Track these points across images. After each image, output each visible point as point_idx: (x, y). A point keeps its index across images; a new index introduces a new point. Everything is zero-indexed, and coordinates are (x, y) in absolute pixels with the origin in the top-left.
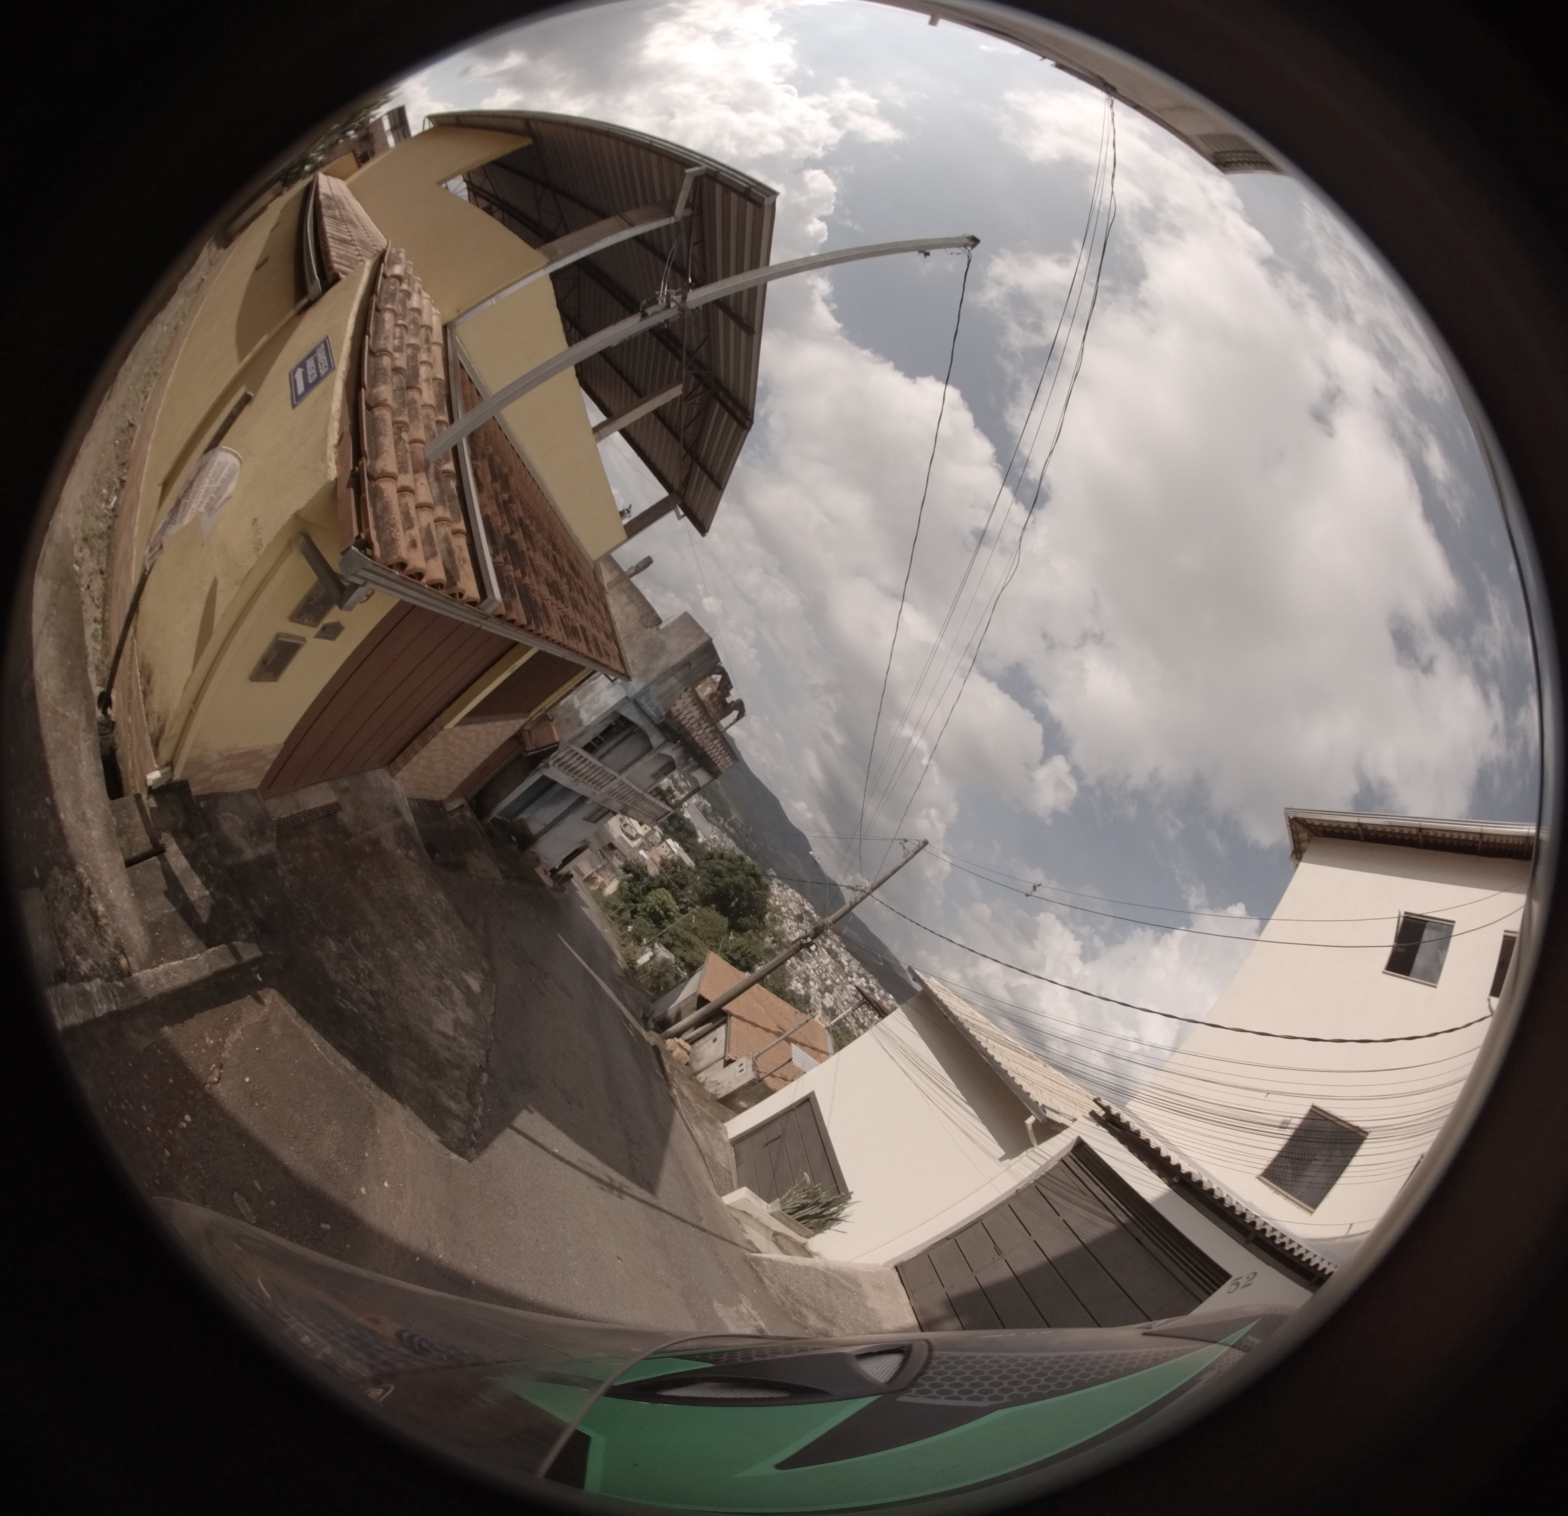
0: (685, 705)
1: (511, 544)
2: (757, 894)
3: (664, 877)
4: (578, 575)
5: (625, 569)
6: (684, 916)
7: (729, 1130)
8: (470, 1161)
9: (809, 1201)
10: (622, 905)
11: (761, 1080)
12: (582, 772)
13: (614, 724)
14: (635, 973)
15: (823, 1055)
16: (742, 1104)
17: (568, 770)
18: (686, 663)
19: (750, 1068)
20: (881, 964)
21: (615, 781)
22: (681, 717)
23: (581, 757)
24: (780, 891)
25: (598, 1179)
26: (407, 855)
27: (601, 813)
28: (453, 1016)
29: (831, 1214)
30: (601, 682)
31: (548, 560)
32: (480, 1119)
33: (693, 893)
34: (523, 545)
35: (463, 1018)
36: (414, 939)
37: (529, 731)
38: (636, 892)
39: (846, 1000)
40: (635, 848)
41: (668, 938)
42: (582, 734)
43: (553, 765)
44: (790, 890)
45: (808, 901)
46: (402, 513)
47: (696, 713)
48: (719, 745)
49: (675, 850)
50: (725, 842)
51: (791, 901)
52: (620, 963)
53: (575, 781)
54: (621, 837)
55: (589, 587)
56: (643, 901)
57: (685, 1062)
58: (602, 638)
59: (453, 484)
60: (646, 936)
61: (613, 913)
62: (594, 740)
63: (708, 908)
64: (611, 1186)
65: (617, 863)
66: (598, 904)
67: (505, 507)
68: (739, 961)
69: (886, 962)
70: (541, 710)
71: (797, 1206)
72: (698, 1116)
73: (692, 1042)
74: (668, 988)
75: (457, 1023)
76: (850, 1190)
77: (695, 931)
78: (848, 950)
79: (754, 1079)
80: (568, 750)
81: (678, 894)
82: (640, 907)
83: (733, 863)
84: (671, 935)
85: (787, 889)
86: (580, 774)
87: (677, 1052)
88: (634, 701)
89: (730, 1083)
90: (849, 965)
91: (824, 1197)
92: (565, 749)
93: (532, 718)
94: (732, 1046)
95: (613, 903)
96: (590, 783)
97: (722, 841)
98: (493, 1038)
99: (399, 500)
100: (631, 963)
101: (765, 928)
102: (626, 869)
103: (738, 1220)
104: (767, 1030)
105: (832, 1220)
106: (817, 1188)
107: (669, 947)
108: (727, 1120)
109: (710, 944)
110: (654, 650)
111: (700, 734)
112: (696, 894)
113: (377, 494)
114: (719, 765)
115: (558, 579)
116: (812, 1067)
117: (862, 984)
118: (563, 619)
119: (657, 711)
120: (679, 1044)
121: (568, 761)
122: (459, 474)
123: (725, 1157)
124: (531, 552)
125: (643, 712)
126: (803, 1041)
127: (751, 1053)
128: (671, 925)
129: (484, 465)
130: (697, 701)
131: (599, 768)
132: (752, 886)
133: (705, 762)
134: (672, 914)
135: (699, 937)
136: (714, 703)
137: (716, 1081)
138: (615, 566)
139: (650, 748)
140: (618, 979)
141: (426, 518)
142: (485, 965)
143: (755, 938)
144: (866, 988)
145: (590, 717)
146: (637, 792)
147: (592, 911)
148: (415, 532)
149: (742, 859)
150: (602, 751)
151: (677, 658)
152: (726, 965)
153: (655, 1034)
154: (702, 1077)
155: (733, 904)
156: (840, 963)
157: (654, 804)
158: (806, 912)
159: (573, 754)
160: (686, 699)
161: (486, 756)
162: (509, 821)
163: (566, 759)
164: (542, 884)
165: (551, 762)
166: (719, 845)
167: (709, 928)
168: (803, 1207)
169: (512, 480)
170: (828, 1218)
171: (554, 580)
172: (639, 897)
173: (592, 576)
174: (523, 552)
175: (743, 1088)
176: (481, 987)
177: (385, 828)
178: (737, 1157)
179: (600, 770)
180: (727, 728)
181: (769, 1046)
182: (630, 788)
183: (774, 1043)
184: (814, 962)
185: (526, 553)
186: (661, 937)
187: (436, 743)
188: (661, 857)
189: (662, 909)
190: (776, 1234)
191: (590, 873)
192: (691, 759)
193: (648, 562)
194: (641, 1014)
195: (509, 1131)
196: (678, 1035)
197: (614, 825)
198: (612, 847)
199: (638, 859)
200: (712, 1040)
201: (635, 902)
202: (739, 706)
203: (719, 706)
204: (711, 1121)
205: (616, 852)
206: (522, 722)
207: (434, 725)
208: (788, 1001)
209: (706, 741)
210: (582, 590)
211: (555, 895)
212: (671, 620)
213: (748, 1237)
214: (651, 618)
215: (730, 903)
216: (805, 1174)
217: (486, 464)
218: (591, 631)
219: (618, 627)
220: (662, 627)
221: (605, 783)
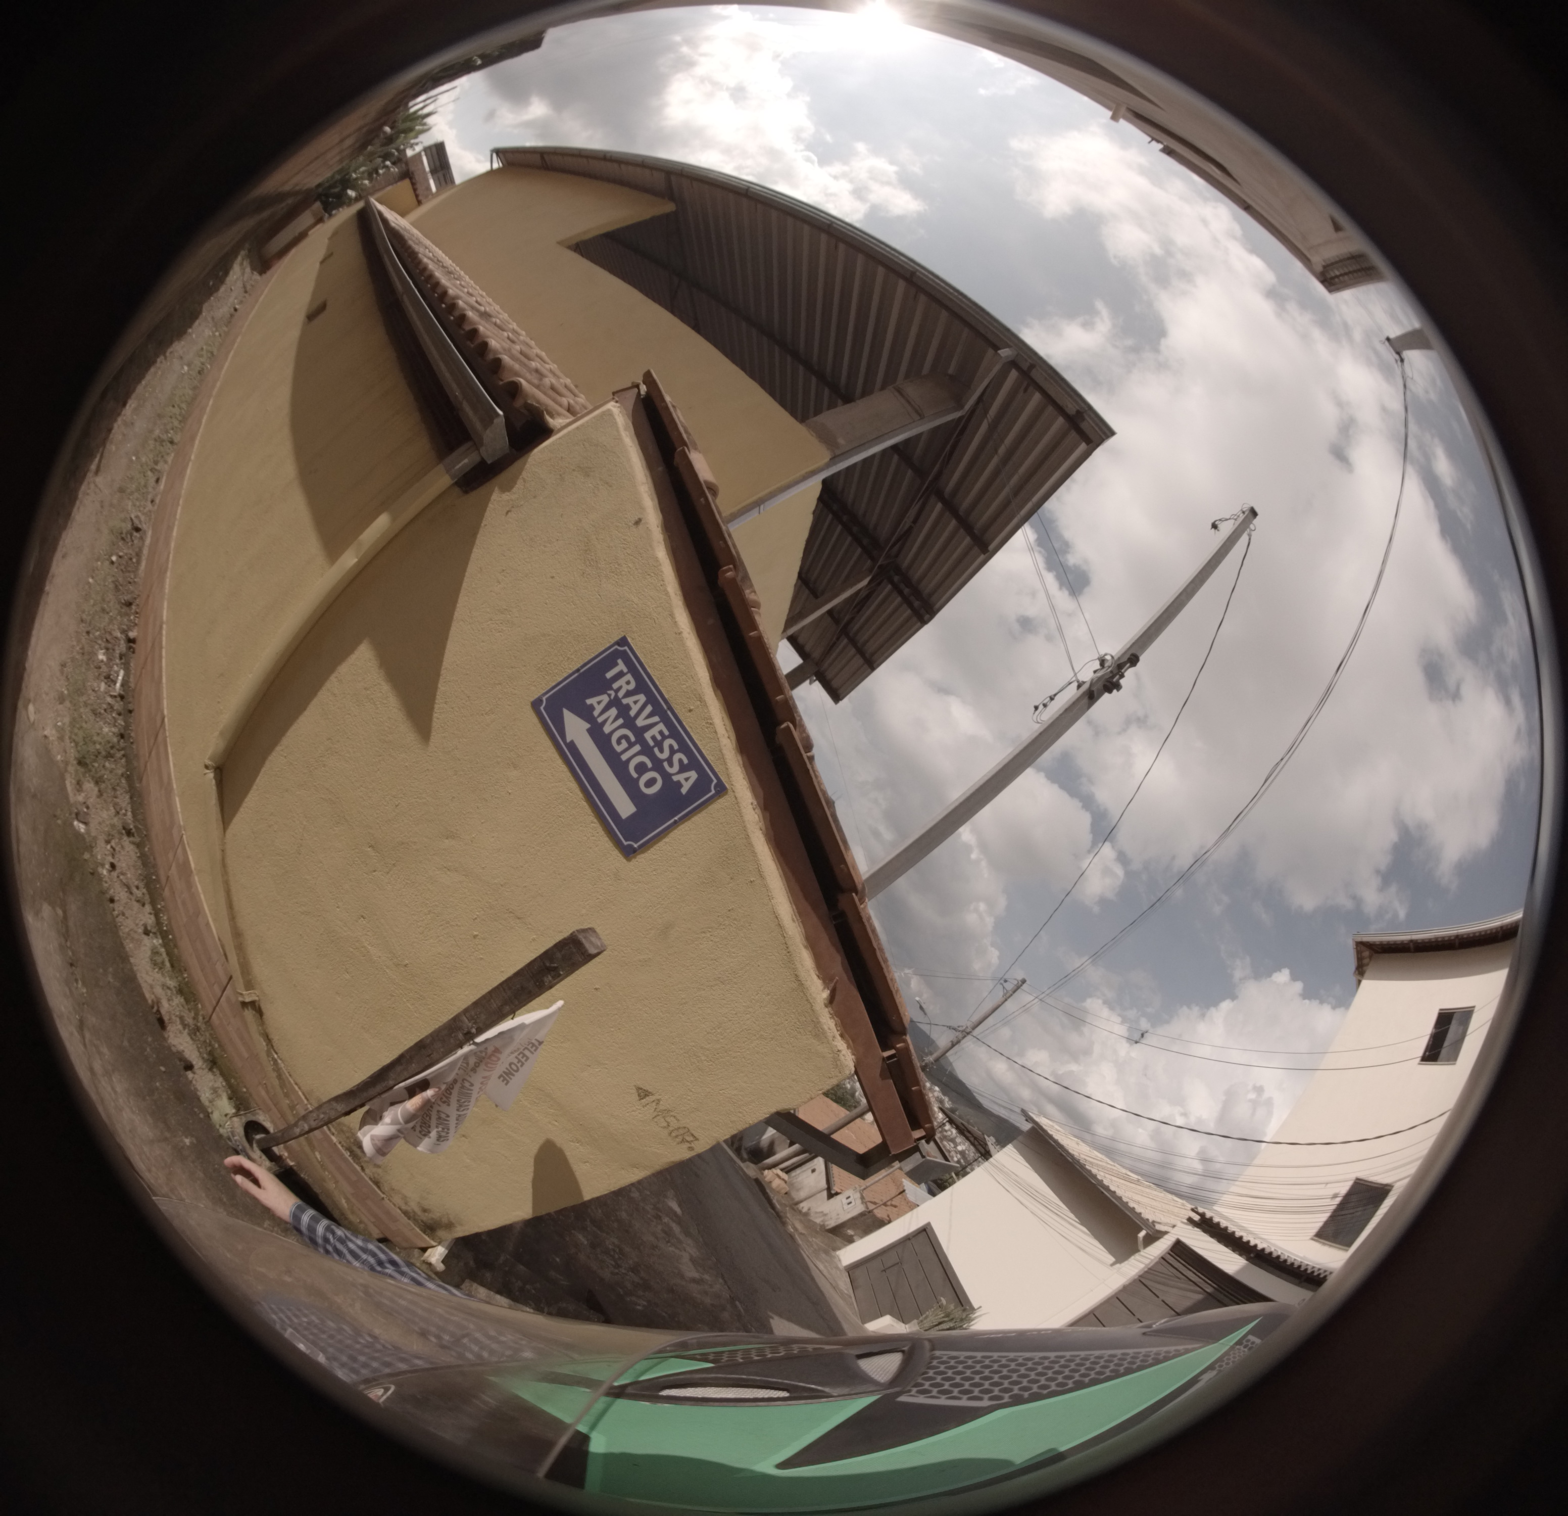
7: (842, 1258)
11: (872, 1211)
16: (850, 1232)
19: (859, 1201)
57: (783, 1191)
71: (934, 1324)
72: (815, 1249)
73: (788, 1171)
79: (863, 1210)
87: (776, 1183)
89: (838, 1214)
108: (839, 1249)
116: (924, 1201)
120: (778, 1176)
123: (844, 1281)
137: (822, 1212)
153: (754, 1167)
154: (804, 1207)
168: (940, 1324)
175: (853, 1219)
178: (852, 1281)
196: (774, 1166)
200: (810, 1171)
204: (826, 1252)
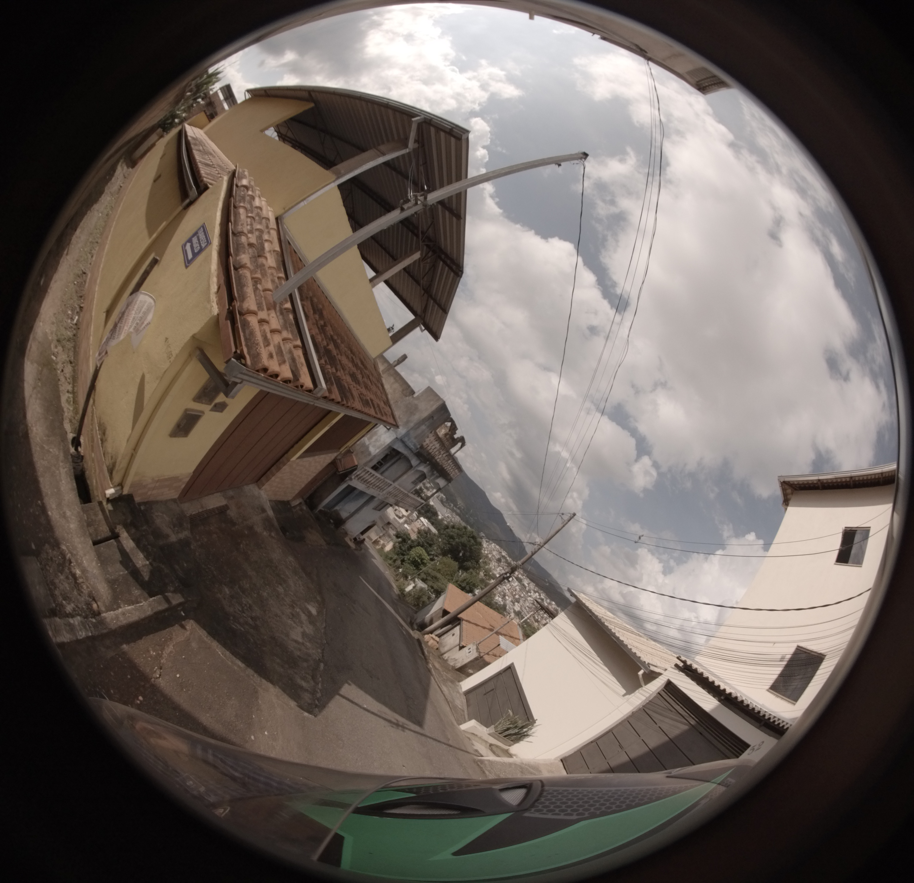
0: (431, 441)
1: (328, 352)
2: (475, 548)
3: (420, 540)
4: (366, 368)
5: (391, 362)
6: (432, 563)
7: (463, 686)
8: (315, 716)
9: (511, 726)
10: (395, 557)
11: (481, 657)
12: (372, 482)
13: (389, 453)
14: (405, 596)
15: (517, 641)
16: (470, 671)
17: (363, 481)
18: (431, 417)
19: (475, 651)
20: (548, 584)
21: (391, 487)
22: (429, 448)
23: (371, 473)
24: (488, 545)
25: (390, 721)
26: (270, 535)
27: (382, 505)
28: (302, 630)
29: (524, 733)
30: (381, 429)
31: (349, 360)
32: (320, 691)
33: (437, 548)
34: (334, 352)
35: (307, 630)
36: (276, 585)
37: (340, 460)
38: (404, 549)
39: (528, 607)
40: (402, 523)
41: (423, 576)
42: (371, 460)
43: (354, 479)
44: (493, 544)
45: (504, 550)
46: (262, 336)
47: (437, 446)
48: (451, 463)
49: (426, 524)
50: (454, 518)
51: (494, 550)
52: (395, 591)
53: (367, 488)
54: (394, 518)
55: (372, 374)
56: (408, 554)
57: (435, 648)
58: (382, 405)
59: (291, 317)
60: (410, 575)
61: (390, 562)
62: (378, 463)
63: (446, 557)
64: (397, 725)
65: (392, 532)
66: (381, 556)
67: (322, 329)
68: (465, 587)
69: (550, 584)
70: (347, 447)
71: (504, 729)
72: (444, 679)
73: (440, 636)
74: (424, 605)
75: (304, 634)
76: (535, 719)
77: (439, 571)
78: (528, 577)
79: (477, 657)
80: (363, 470)
81: (429, 549)
82: (406, 557)
83: (460, 531)
84: (425, 573)
85: (491, 544)
86: (370, 483)
87: (431, 642)
88: (401, 440)
89: (463, 659)
90: (529, 586)
91: (520, 723)
92: (361, 469)
93: (341, 452)
94: (464, 638)
95: (390, 556)
96: (376, 488)
97: (453, 517)
98: (325, 642)
99: (260, 328)
100: (402, 590)
101: (480, 567)
102: (398, 536)
103: (469, 739)
104: (484, 628)
105: (524, 735)
106: (516, 719)
107: (424, 580)
108: (462, 681)
109: (449, 578)
110: (412, 410)
111: (440, 458)
112: (439, 550)
113: (246, 324)
114: (451, 475)
115: (356, 371)
116: (511, 649)
117: (536, 597)
118: (361, 395)
119: (415, 445)
120: (432, 638)
121: (363, 476)
122: (294, 310)
123: (461, 702)
124: (339, 356)
125: (406, 446)
126: (505, 633)
127: (475, 642)
128: (425, 568)
129: (308, 304)
130: (438, 439)
131: (382, 479)
132: (471, 544)
133: (443, 473)
134: (425, 561)
135: (441, 574)
136: (447, 439)
137: (454, 658)
138: (385, 361)
139: (411, 467)
140: (396, 601)
141: (277, 339)
142: (319, 598)
143: (474, 574)
144: (539, 599)
145: (376, 450)
146: (404, 493)
147: (378, 561)
148: (271, 348)
149: (465, 528)
150: (382, 469)
151: (425, 414)
152: (459, 591)
153: (418, 632)
154: (446, 656)
155: (461, 555)
156: (524, 585)
157: (414, 499)
158: (503, 557)
159: (366, 472)
160: (432, 437)
161: (315, 475)
162: (329, 511)
163: (362, 475)
164: (349, 547)
165: (353, 477)
166: (451, 520)
167: (447, 569)
168: (508, 729)
169: (325, 313)
170: (522, 735)
171: (353, 372)
172: (405, 552)
173: (373, 367)
174: (334, 356)
175: (471, 662)
176: (317, 612)
177: (256, 520)
178: (467, 701)
179: (382, 481)
180: (455, 453)
181: (486, 637)
182: (400, 490)
183: (489, 635)
184: (508, 585)
185: (337, 357)
186: (419, 575)
187: (286, 469)
188: (418, 529)
189: (419, 559)
190: (491, 745)
191: (376, 538)
192: (435, 472)
193: (404, 357)
194: (409, 620)
195: (337, 697)
196: (431, 632)
197: (390, 512)
198: (389, 523)
199: (404, 530)
200: (452, 635)
201: (403, 555)
202: (462, 440)
203: (450, 441)
204: (452, 682)
205: (391, 526)
206: (335, 455)
207: (284, 459)
208: (494, 609)
209: (443, 462)
210: (369, 376)
211: (356, 552)
212: (420, 392)
213: (475, 748)
214: (408, 391)
215: (459, 554)
216: (509, 711)
217: (309, 303)
218: (376, 401)
219: (390, 396)
220: (415, 395)
221: (385, 488)
